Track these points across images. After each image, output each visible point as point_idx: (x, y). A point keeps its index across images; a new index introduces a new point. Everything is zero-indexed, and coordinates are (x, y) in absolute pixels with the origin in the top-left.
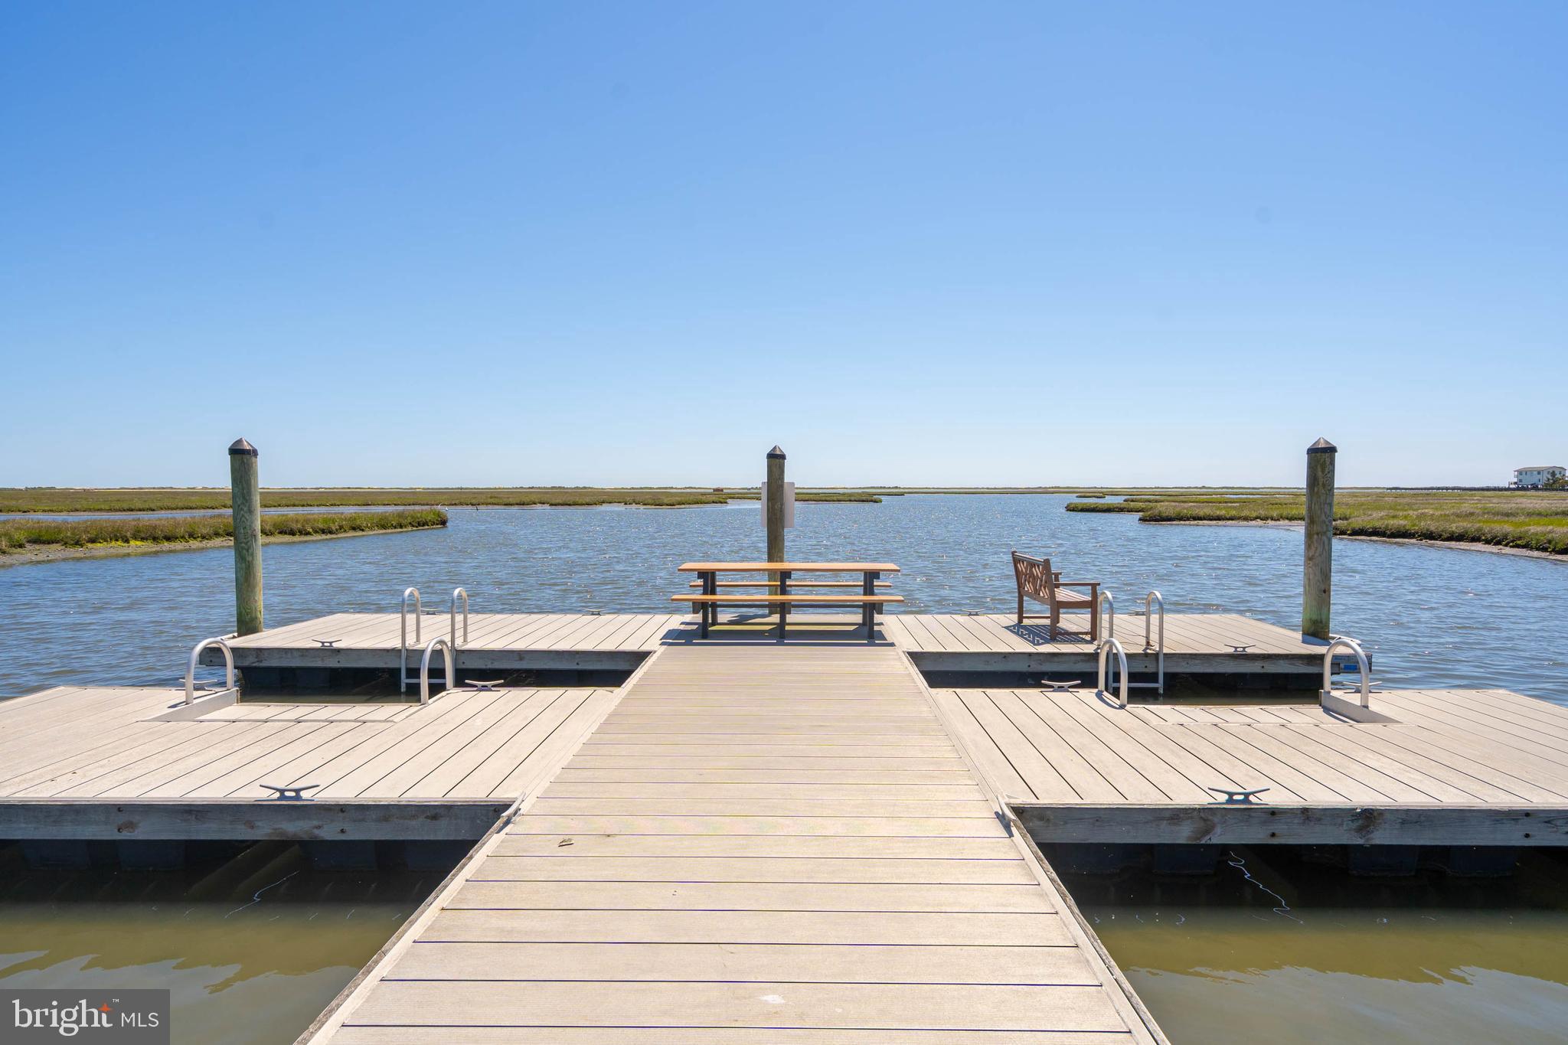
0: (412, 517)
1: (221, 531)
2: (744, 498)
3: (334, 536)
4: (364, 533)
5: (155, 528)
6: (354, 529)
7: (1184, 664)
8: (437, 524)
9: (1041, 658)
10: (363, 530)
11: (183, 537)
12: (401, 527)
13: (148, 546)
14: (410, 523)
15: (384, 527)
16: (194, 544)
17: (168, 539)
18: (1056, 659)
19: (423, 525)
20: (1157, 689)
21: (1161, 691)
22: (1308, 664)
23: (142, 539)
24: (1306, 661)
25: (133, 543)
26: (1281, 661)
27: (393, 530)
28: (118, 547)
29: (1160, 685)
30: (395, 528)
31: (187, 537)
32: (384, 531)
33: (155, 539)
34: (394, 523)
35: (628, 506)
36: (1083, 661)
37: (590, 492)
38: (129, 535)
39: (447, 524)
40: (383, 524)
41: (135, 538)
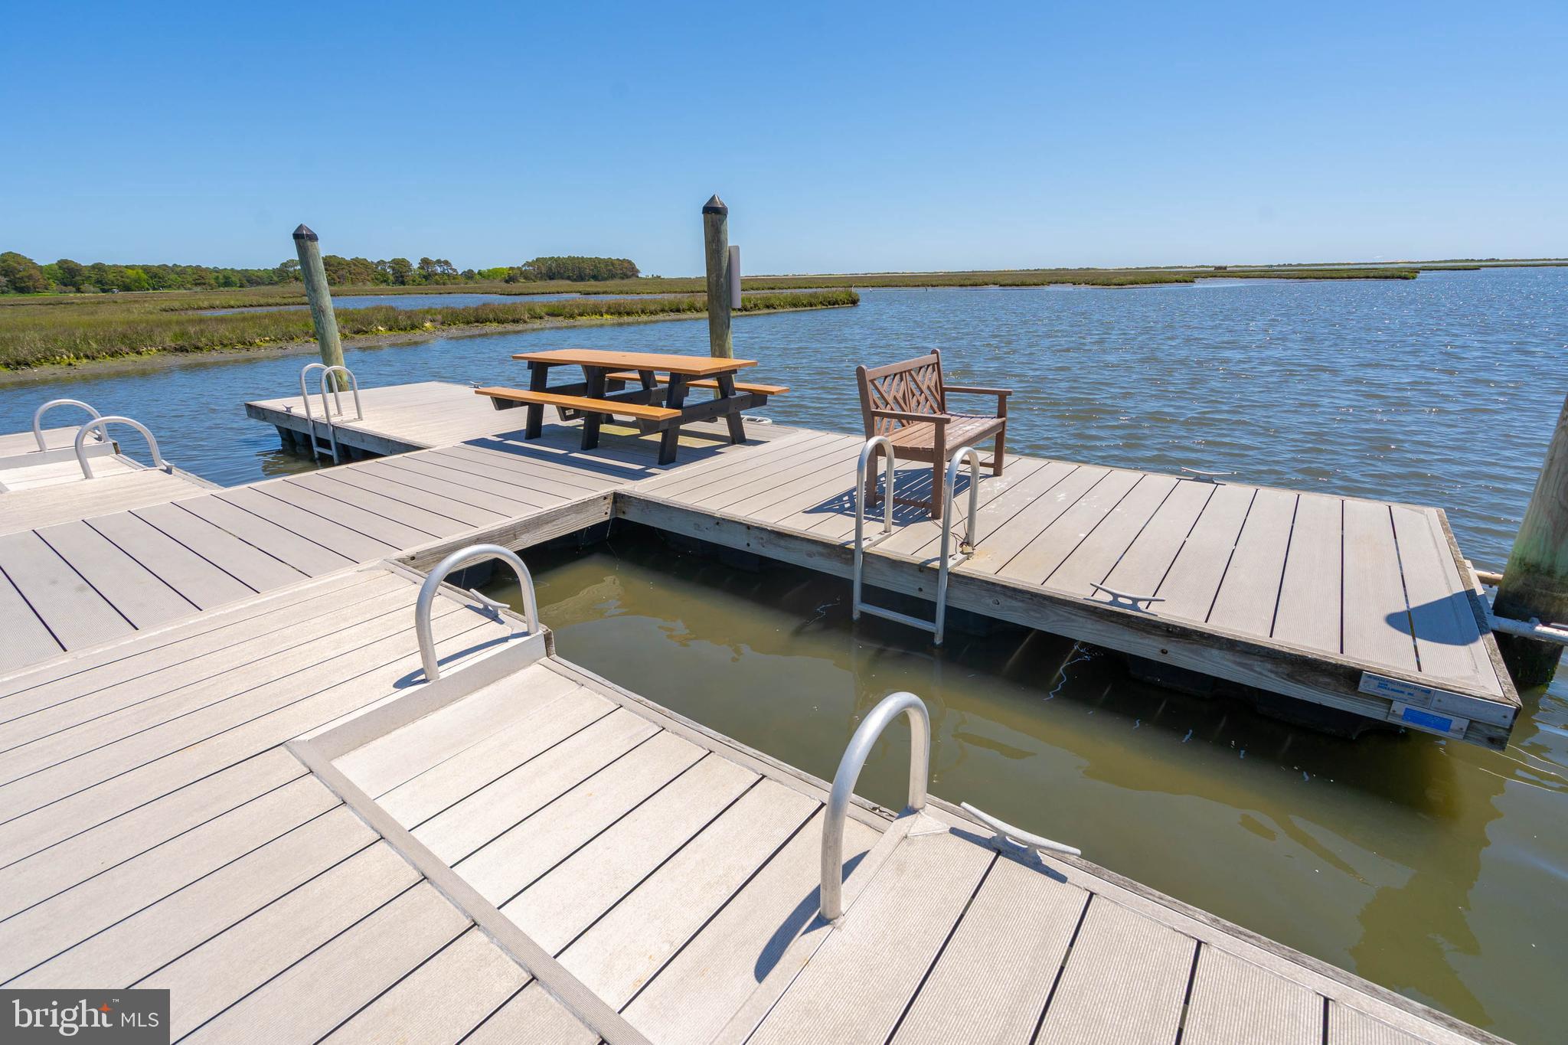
0: (825, 298)
1: (666, 308)
2: (1229, 277)
3: (747, 313)
4: (775, 311)
5: (620, 305)
6: (768, 307)
7: (990, 601)
8: (848, 303)
9: (765, 536)
10: (775, 308)
11: (637, 313)
12: (811, 306)
13: (615, 319)
14: (821, 302)
15: (795, 306)
16: (644, 318)
17: (628, 314)
18: (782, 542)
19: (834, 304)
20: (931, 635)
21: (938, 640)
22: (1291, 677)
23: (612, 314)
24: (1285, 668)
25: (605, 316)
26: (1215, 652)
27: (804, 309)
28: (596, 319)
29: (937, 628)
30: (805, 306)
31: (640, 312)
32: (794, 309)
33: (620, 314)
34: (805, 302)
35: (1077, 286)
36: (821, 554)
37: (1094, 273)
38: (604, 310)
39: (858, 303)
40: (795, 304)
41: (607, 313)
